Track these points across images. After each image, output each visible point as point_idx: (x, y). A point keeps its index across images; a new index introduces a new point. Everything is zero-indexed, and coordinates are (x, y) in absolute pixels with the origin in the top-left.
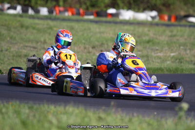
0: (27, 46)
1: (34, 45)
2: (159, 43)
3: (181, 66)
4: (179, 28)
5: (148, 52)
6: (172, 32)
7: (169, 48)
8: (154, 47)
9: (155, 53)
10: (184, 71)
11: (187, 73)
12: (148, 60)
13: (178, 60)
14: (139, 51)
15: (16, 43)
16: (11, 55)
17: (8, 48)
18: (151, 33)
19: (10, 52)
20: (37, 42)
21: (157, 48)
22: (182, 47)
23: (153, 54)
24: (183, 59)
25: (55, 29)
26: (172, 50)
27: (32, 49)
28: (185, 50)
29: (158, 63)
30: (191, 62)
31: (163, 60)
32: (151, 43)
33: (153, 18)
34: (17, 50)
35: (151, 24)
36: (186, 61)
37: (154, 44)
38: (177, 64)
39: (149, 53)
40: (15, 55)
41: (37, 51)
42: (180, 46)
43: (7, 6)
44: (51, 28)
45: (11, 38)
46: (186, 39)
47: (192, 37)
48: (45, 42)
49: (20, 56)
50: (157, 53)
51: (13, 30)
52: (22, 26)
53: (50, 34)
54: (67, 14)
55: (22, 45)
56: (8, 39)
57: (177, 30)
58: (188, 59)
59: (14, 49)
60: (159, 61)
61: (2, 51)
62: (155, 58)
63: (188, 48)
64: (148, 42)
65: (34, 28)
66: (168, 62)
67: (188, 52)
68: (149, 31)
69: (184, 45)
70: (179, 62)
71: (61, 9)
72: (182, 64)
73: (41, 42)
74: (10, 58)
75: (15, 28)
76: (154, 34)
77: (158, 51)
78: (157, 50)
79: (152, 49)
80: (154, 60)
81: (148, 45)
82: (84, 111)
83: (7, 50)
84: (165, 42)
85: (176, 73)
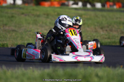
43: (71, 2)
54: (115, 7)
71: (111, 3)
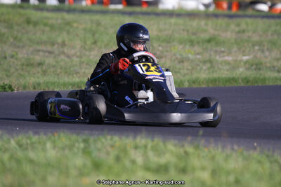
0: (39, 51)
1: (49, 48)
2: (224, 42)
3: (261, 75)
4: (249, 20)
5: (210, 55)
6: (238, 25)
7: (239, 49)
8: (218, 49)
9: (220, 57)
10: (267, 82)
11: (271, 84)
12: (212, 67)
13: (255, 67)
14: (198, 54)
15: (23, 47)
16: (20, 63)
17: (14, 53)
18: (210, 28)
19: (17, 59)
20: (53, 44)
21: (223, 49)
22: (257, 48)
23: (218, 58)
24: (261, 64)
25: (75, 25)
26: (244, 52)
27: (47, 54)
28: (263, 51)
29: (228, 70)
30: (273, 68)
31: (234, 67)
32: (213, 43)
33: (207, 6)
34: (26, 56)
35: (207, 15)
36: (266, 67)
37: (218, 44)
38: (254, 71)
39: (213, 57)
40: (25, 63)
41: (55, 57)
42: (254, 45)
44: (68, 24)
45: (15, 38)
46: (261, 36)
47: (270, 33)
48: (63, 44)
49: (32, 65)
50: (224, 56)
51: (16, 28)
52: (28, 22)
53: (68, 32)
55: (31, 49)
56: (11, 40)
57: (245, 23)
58: (268, 65)
59: (22, 55)
60: (228, 67)
61: (5, 58)
62: (221, 64)
63: (265, 48)
64: (209, 41)
65: (45, 25)
66: (241, 70)
67: (267, 53)
68: (206, 25)
69: (260, 44)
70: (255, 69)
72: (261, 72)
73: (58, 44)
74: (18, 67)
75: (18, 25)
76: (215, 30)
77: (225, 54)
78: (223, 52)
79: (216, 52)
80: (221, 67)
81: (209, 46)
82: (161, 144)
83: (12, 57)
84: (233, 41)
85: (256, 85)
